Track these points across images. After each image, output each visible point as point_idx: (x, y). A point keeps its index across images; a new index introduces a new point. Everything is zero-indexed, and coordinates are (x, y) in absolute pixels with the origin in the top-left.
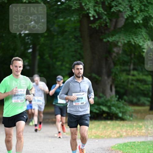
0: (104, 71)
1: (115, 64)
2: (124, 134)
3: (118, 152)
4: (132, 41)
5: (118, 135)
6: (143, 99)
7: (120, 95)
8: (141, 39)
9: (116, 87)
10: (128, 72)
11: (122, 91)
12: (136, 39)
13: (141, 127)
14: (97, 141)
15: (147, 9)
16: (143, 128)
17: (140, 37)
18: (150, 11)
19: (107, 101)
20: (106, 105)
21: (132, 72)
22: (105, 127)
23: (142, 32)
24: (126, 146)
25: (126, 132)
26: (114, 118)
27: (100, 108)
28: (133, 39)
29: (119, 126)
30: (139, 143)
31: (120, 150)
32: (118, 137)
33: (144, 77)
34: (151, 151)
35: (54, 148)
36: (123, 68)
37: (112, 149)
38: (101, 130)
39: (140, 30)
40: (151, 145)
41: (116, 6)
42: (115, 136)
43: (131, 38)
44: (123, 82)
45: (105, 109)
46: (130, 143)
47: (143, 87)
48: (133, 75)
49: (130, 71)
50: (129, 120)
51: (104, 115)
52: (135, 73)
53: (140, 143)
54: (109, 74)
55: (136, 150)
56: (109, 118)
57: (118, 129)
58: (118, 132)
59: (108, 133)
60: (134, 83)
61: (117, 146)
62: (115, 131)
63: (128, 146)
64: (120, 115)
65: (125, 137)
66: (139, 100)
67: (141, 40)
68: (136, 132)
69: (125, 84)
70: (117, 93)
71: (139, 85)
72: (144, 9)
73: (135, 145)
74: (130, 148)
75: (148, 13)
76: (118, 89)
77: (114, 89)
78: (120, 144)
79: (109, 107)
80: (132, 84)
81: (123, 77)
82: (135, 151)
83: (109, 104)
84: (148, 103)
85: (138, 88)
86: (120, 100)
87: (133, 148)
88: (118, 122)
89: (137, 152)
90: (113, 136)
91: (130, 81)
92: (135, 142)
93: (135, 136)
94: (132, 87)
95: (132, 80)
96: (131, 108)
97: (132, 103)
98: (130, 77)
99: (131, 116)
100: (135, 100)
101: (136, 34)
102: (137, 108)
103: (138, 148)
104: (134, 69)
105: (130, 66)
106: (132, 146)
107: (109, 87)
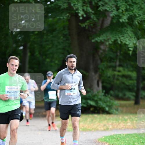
0: (92, 67)
1: (102, 61)
2: (111, 127)
3: (104, 144)
4: (119, 40)
5: (105, 128)
6: (128, 94)
7: (107, 90)
8: (127, 37)
9: (103, 83)
10: (114, 68)
11: (108, 86)
12: (122, 38)
13: (126, 120)
14: (85, 133)
15: (132, 9)
16: (129, 121)
17: (126, 35)
18: (135, 10)
19: (94, 96)
20: (93, 100)
21: (118, 68)
22: (92, 120)
23: (127, 30)
24: (112, 138)
25: (112, 124)
26: (101, 112)
27: (88, 103)
28: (119, 38)
29: (106, 119)
30: (124, 136)
31: (107, 142)
32: (104, 130)
33: (130, 73)
34: (136, 143)
35: (43, 140)
36: (109, 64)
37: (99, 141)
38: (88, 123)
39: (126, 29)
40: (136, 137)
41: (103, 6)
42: (102, 129)
43: (117, 36)
44: (109, 77)
45: (92, 103)
46: (116, 135)
47: (128, 82)
48: (119, 71)
49: (115, 67)
50: (116, 114)
51: (92, 109)
52: (121, 69)
53: (126, 135)
54: (96, 70)
55: (122, 142)
56: (96, 111)
57: (105, 122)
58: (105, 125)
59: (95, 126)
60: (120, 78)
61: (104, 138)
62: (102, 124)
63: (114, 138)
64: (107, 109)
65: (111, 130)
66: (125, 95)
67: (127, 39)
68: (122, 125)
69: (111, 79)
70: (104, 88)
71: (124, 80)
72: (129, 9)
73: (120, 137)
74: (116, 140)
75: (132, 12)
76: (105, 84)
77: (100, 85)
78: (107, 137)
79: (96, 102)
80: (118, 79)
81: (110, 73)
82: (120, 143)
83: (96, 99)
84: (132, 98)
85: (124, 83)
86: (107, 95)
87: (119, 141)
88: (105, 116)
89: (122, 144)
90: (100, 129)
91: (116, 77)
92: (120, 135)
93: (120, 129)
94: (118, 82)
95: (118, 76)
96: (117, 103)
97: (118, 98)
98: (116, 73)
99: (117, 110)
100: (121, 95)
101: (122, 33)
102: (123, 102)
103: (123, 140)
104: (120, 66)
105: (116, 62)
106: (117, 139)
107: (96, 82)
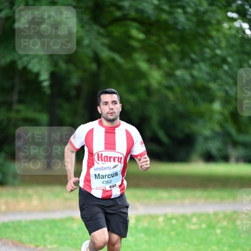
24: (6, 227)
46: (13, 222)
52: (21, 107)
63: (9, 227)
68: (23, 204)
73: (20, 226)
98: (13, 115)
104: (20, 101)
